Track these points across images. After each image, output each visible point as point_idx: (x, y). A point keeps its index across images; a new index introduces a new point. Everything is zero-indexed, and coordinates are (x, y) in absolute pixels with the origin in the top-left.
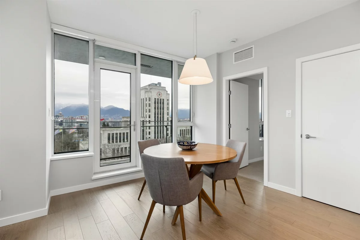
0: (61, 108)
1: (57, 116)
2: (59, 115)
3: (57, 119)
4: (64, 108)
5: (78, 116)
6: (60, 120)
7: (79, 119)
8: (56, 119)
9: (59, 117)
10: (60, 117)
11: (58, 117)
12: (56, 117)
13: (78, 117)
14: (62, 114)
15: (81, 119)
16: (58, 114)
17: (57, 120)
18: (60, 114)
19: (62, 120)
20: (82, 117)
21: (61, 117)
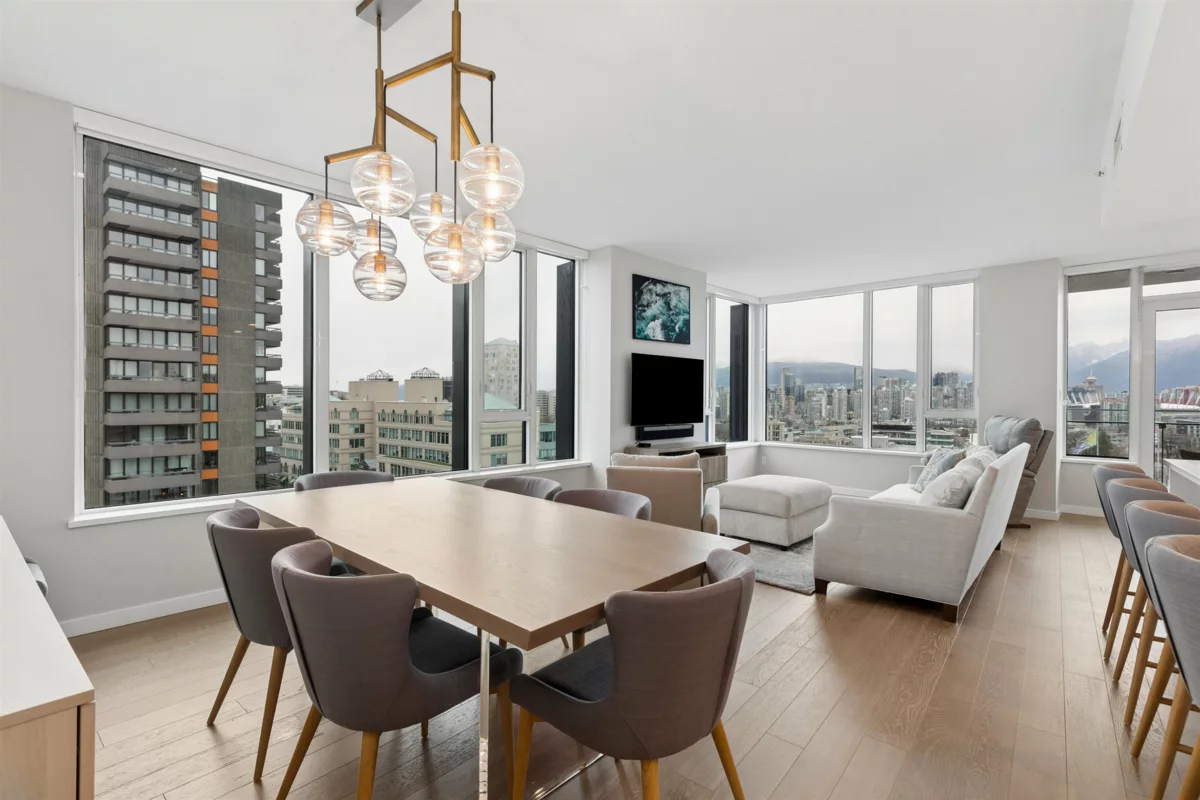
0: (1095, 361)
1: (1076, 391)
2: (1086, 386)
3: (1078, 400)
4: (1104, 359)
5: (1167, 391)
6: (1087, 406)
7: (1175, 402)
8: (1073, 402)
9: (1084, 392)
10: (1088, 395)
11: (1080, 395)
12: (1073, 395)
13: (1168, 396)
14: (1097, 384)
15: (1184, 402)
16: (1081, 384)
17: (1077, 404)
18: (1091, 382)
19: (1098, 404)
20: (1187, 392)
21: (1091, 392)
